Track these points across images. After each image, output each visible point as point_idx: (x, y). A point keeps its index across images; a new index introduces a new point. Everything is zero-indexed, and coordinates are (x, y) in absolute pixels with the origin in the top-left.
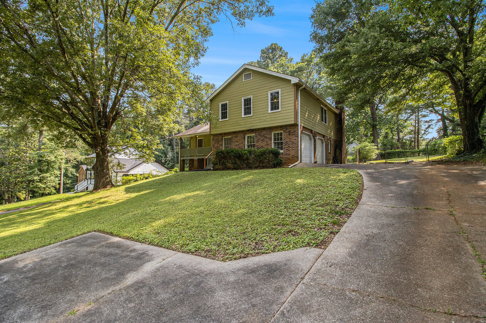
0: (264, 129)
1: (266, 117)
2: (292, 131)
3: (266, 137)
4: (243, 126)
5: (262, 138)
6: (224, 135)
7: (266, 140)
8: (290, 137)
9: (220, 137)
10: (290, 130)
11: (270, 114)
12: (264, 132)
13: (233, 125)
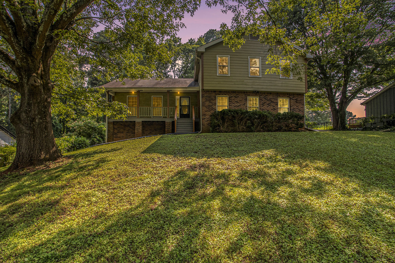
0: (270, 93)
1: (277, 82)
2: (299, 99)
3: (272, 102)
4: (250, 86)
5: (268, 102)
6: (220, 93)
7: (272, 104)
8: (298, 104)
9: (213, 94)
10: (297, 98)
11: (282, 80)
12: (271, 97)
13: (236, 83)
